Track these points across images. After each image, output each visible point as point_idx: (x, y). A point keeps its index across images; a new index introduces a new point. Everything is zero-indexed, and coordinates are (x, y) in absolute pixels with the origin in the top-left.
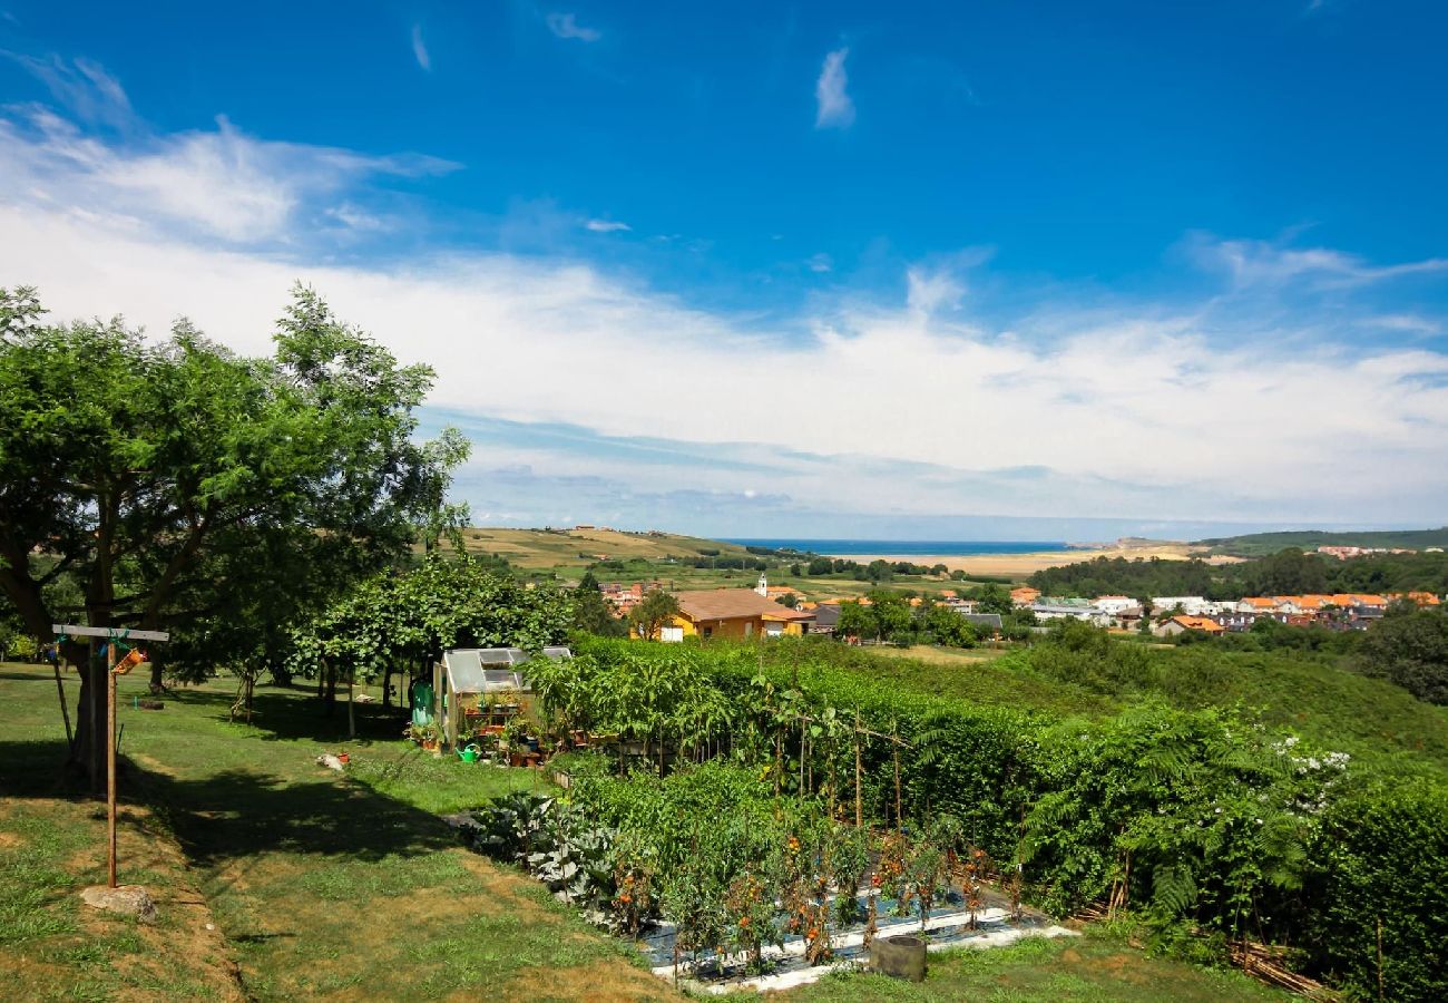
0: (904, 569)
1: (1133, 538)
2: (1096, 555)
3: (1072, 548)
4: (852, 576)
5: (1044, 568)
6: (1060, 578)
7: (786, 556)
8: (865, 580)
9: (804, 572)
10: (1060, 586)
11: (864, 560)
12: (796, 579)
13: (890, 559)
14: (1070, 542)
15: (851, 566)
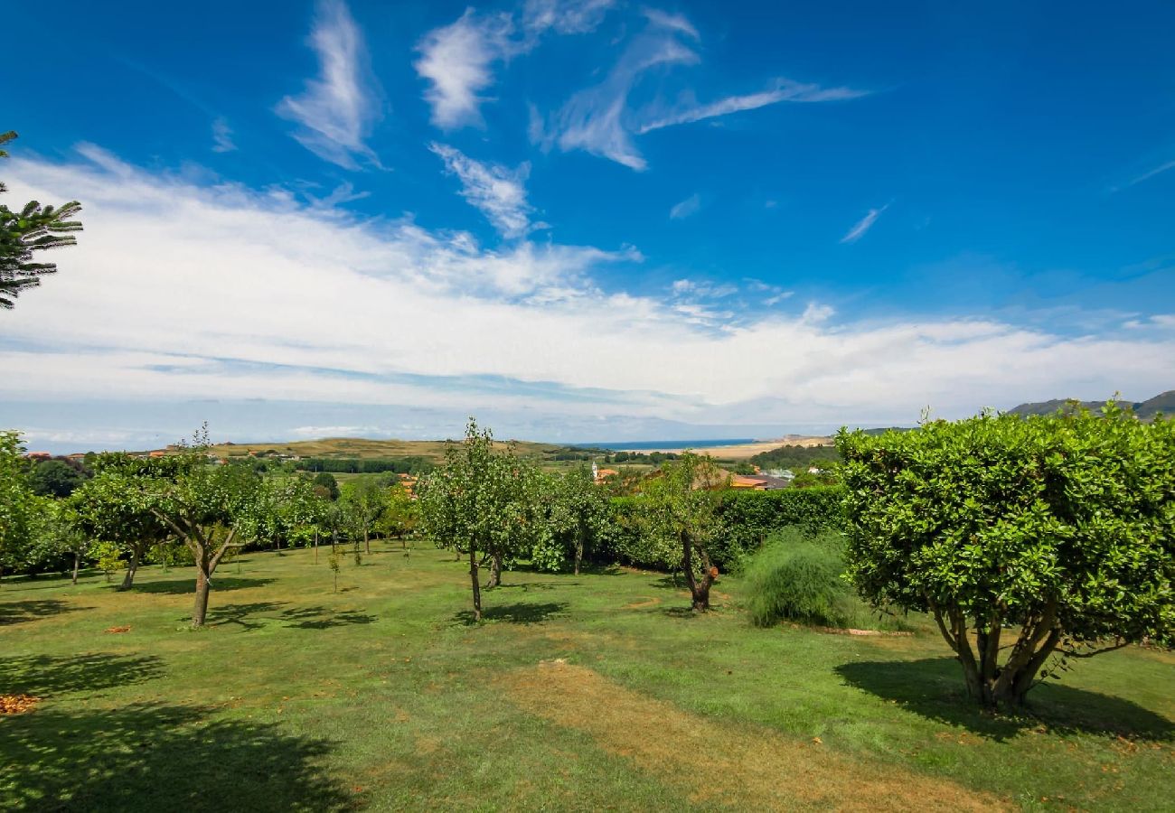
0: (670, 457)
1: (792, 435)
2: (784, 444)
3: (757, 442)
4: (641, 461)
5: (758, 453)
6: (768, 459)
7: (595, 452)
8: (649, 464)
9: (612, 461)
10: (770, 463)
11: (647, 453)
12: (607, 465)
13: (662, 451)
14: (756, 439)
15: (640, 456)
